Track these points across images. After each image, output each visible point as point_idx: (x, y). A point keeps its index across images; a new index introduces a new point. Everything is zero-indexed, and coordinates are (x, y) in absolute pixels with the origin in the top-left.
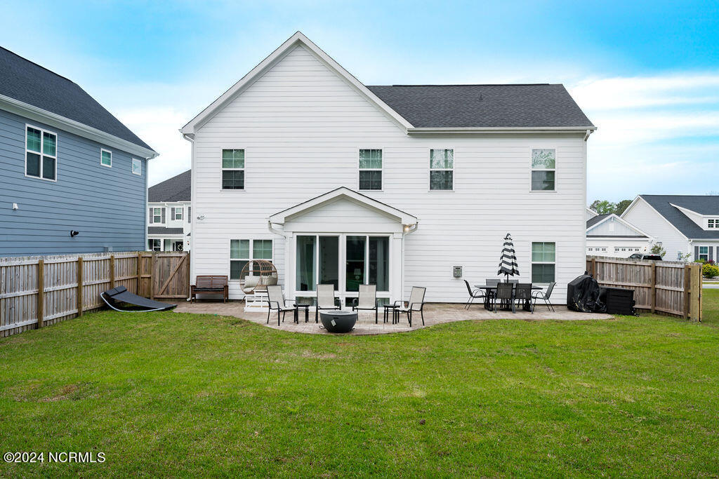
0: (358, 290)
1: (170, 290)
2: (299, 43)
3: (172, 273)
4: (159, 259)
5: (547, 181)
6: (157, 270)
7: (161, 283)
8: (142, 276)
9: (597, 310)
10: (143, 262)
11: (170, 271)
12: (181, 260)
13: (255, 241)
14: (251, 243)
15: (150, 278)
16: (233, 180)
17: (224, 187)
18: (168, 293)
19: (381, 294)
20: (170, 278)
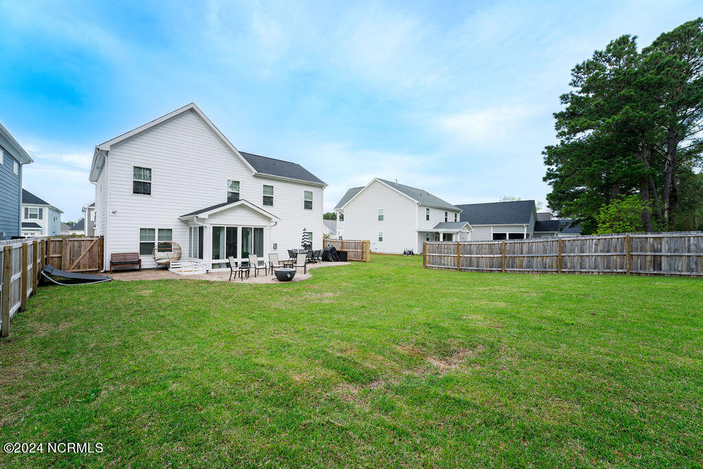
0: (248, 257)
1: (81, 266)
2: (192, 110)
3: (83, 253)
4: (70, 242)
5: (308, 205)
6: (68, 251)
7: (72, 261)
8: (51, 256)
9: (337, 261)
10: (52, 245)
11: (81, 251)
12: (93, 243)
13: (159, 229)
14: (157, 231)
15: (61, 257)
16: (142, 188)
17: (134, 192)
18: (79, 268)
19: (260, 259)
20: (81, 257)
